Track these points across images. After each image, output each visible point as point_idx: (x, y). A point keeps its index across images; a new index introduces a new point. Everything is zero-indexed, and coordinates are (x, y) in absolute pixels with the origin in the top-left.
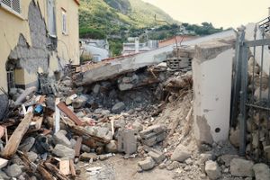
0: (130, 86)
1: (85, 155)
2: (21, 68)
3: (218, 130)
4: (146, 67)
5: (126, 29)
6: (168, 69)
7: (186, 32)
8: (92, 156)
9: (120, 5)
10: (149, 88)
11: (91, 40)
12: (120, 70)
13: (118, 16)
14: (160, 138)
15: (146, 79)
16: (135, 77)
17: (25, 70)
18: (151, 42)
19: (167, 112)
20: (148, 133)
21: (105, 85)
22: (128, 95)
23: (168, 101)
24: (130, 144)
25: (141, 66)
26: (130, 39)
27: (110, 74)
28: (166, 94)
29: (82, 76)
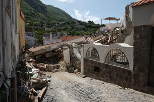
3: (68, 63)
5: (44, 23)
6: (61, 50)
7: (79, 26)
9: (40, 8)
10: (56, 56)
13: (39, 15)
14: (58, 67)
15: (55, 54)
16: (51, 53)
19: (60, 62)
20: (55, 66)
21: (40, 56)
22: (49, 59)
24: (51, 69)
27: (42, 52)
28: (61, 58)
29: (33, 53)
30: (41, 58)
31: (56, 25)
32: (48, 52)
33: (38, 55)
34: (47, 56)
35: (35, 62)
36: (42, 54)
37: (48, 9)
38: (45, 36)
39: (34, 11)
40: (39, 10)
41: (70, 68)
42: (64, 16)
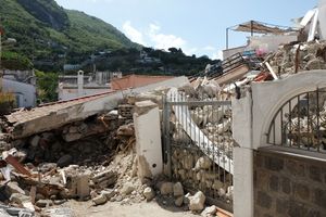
1: (40, 201)
3: (154, 166)
4: (96, 115)
6: (120, 117)
7: (149, 60)
8: (48, 202)
10: (100, 137)
12: (67, 120)
13: (48, 33)
16: (84, 126)
18: (100, 74)
19: (118, 158)
20: (100, 177)
21: (46, 137)
23: (120, 150)
26: (66, 67)
27: (54, 124)
28: (117, 142)
29: (21, 127)
30: (49, 144)
31: (93, 56)
32: (73, 124)
33: (40, 134)
34: (69, 138)
35: (26, 160)
36: (53, 131)
37: (72, 20)
38: (62, 80)
39: (36, 23)
40: (49, 21)
41: (165, 187)
42: (111, 35)
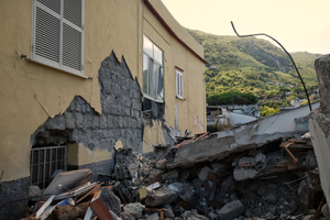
0: (252, 174)
2: (74, 142)
5: (288, 91)
9: (278, 63)
11: (236, 107)
15: (282, 162)
17: (81, 145)
22: (253, 188)
25: (271, 139)
